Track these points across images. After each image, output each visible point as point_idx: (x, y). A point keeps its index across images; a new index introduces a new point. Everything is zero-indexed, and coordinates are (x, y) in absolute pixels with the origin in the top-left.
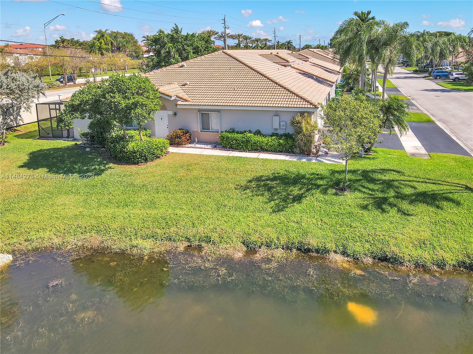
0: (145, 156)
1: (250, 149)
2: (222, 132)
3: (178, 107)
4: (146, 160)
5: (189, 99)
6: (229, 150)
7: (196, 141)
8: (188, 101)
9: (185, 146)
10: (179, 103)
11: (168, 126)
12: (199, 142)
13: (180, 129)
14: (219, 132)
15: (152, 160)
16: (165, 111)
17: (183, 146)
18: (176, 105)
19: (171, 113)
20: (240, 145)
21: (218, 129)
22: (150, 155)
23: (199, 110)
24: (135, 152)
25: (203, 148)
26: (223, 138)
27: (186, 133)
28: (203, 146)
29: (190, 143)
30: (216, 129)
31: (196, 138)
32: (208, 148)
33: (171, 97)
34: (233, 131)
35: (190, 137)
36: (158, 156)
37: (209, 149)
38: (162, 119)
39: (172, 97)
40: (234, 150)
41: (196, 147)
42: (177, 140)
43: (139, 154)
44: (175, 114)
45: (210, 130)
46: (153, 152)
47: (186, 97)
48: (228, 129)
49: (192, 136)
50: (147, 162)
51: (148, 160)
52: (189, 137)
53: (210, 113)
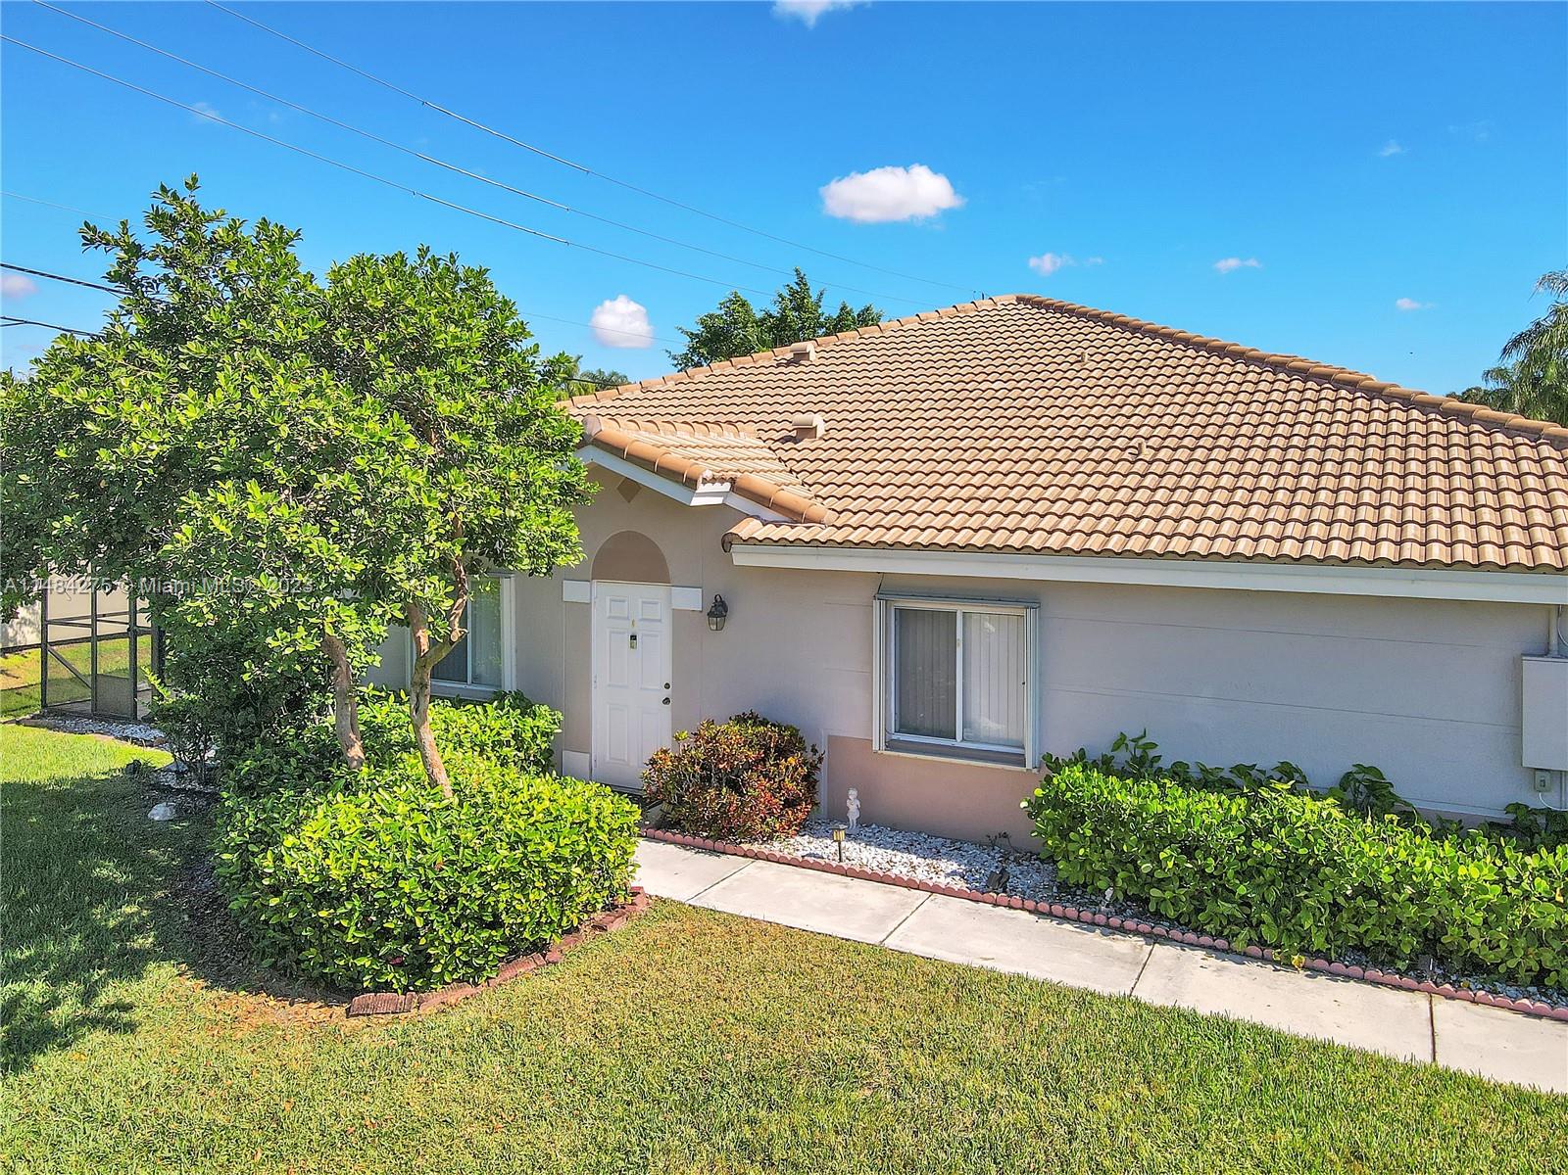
0: (411, 936)
1: (1318, 942)
2: (1055, 766)
3: (741, 558)
4: (419, 970)
5: (818, 509)
6: (1115, 921)
7: (853, 814)
8: (808, 520)
9: (765, 849)
10: (749, 528)
11: (667, 693)
12: (876, 826)
13: (741, 720)
14: (1029, 765)
15: (473, 975)
16: (654, 591)
17: (756, 847)
18: (727, 542)
19: (691, 600)
20: (1225, 892)
21: (1014, 736)
22: (458, 924)
23: (885, 588)
24: (327, 897)
25: (896, 882)
26: (1064, 813)
27: (782, 752)
28: (902, 863)
29: (804, 827)
30: (1003, 735)
31: (853, 794)
32: (943, 881)
33: (691, 483)
34: (1140, 765)
35: (809, 780)
36: (526, 935)
37: (948, 892)
38: (633, 637)
39: (701, 488)
40: (1159, 930)
41: (845, 865)
42: (717, 798)
43: (365, 915)
44: (719, 610)
45: (958, 742)
46: (482, 907)
47: (794, 494)
48: (1099, 745)
49: (822, 776)
50: (427, 987)
51: (437, 969)
52: (806, 778)
53: (960, 609)
